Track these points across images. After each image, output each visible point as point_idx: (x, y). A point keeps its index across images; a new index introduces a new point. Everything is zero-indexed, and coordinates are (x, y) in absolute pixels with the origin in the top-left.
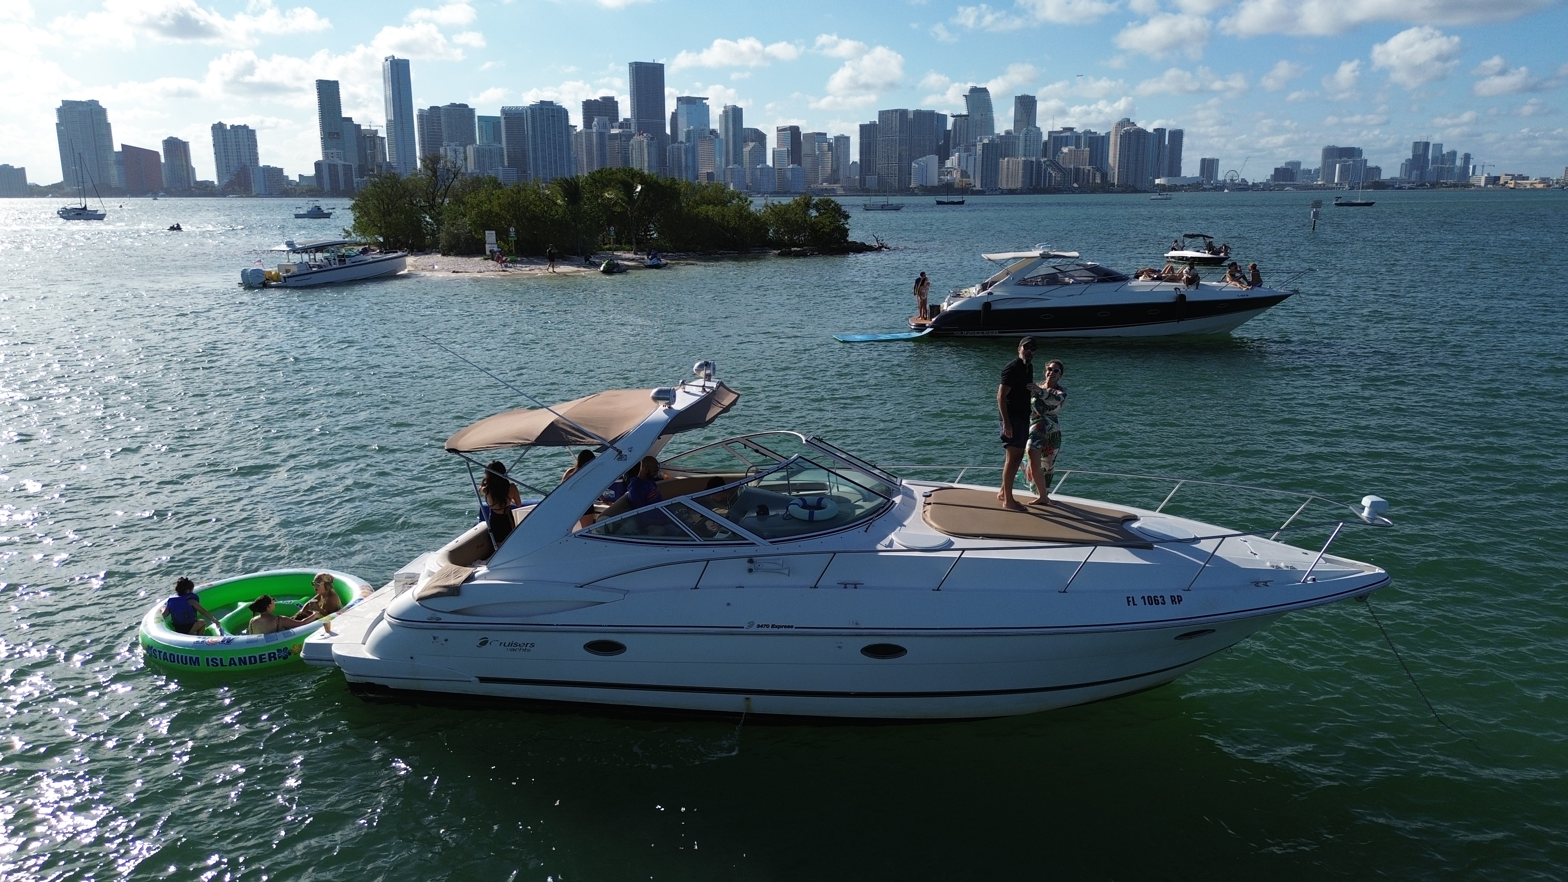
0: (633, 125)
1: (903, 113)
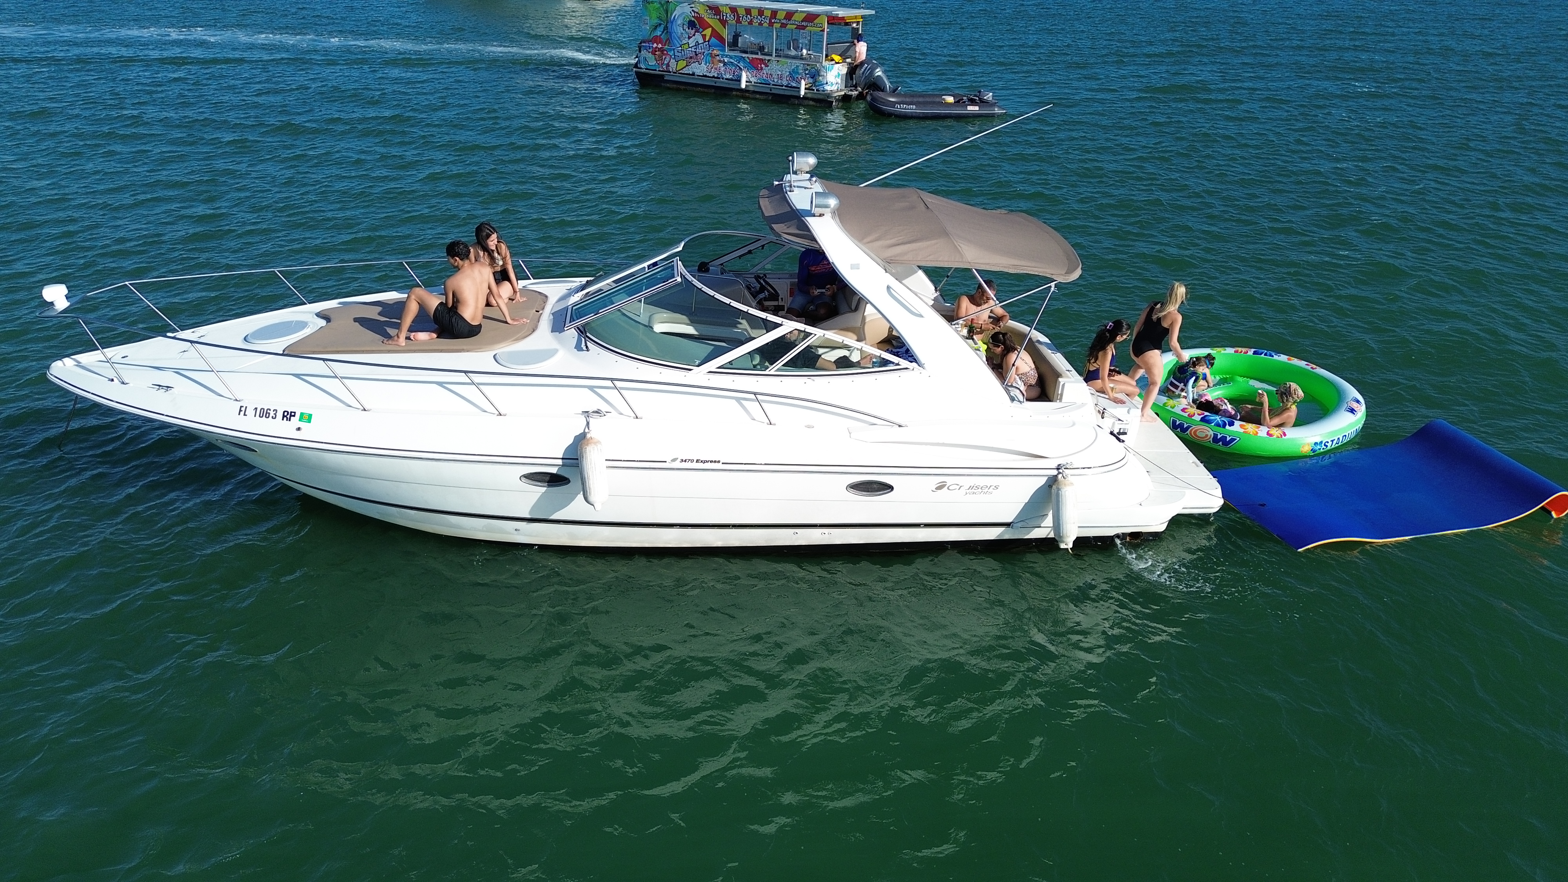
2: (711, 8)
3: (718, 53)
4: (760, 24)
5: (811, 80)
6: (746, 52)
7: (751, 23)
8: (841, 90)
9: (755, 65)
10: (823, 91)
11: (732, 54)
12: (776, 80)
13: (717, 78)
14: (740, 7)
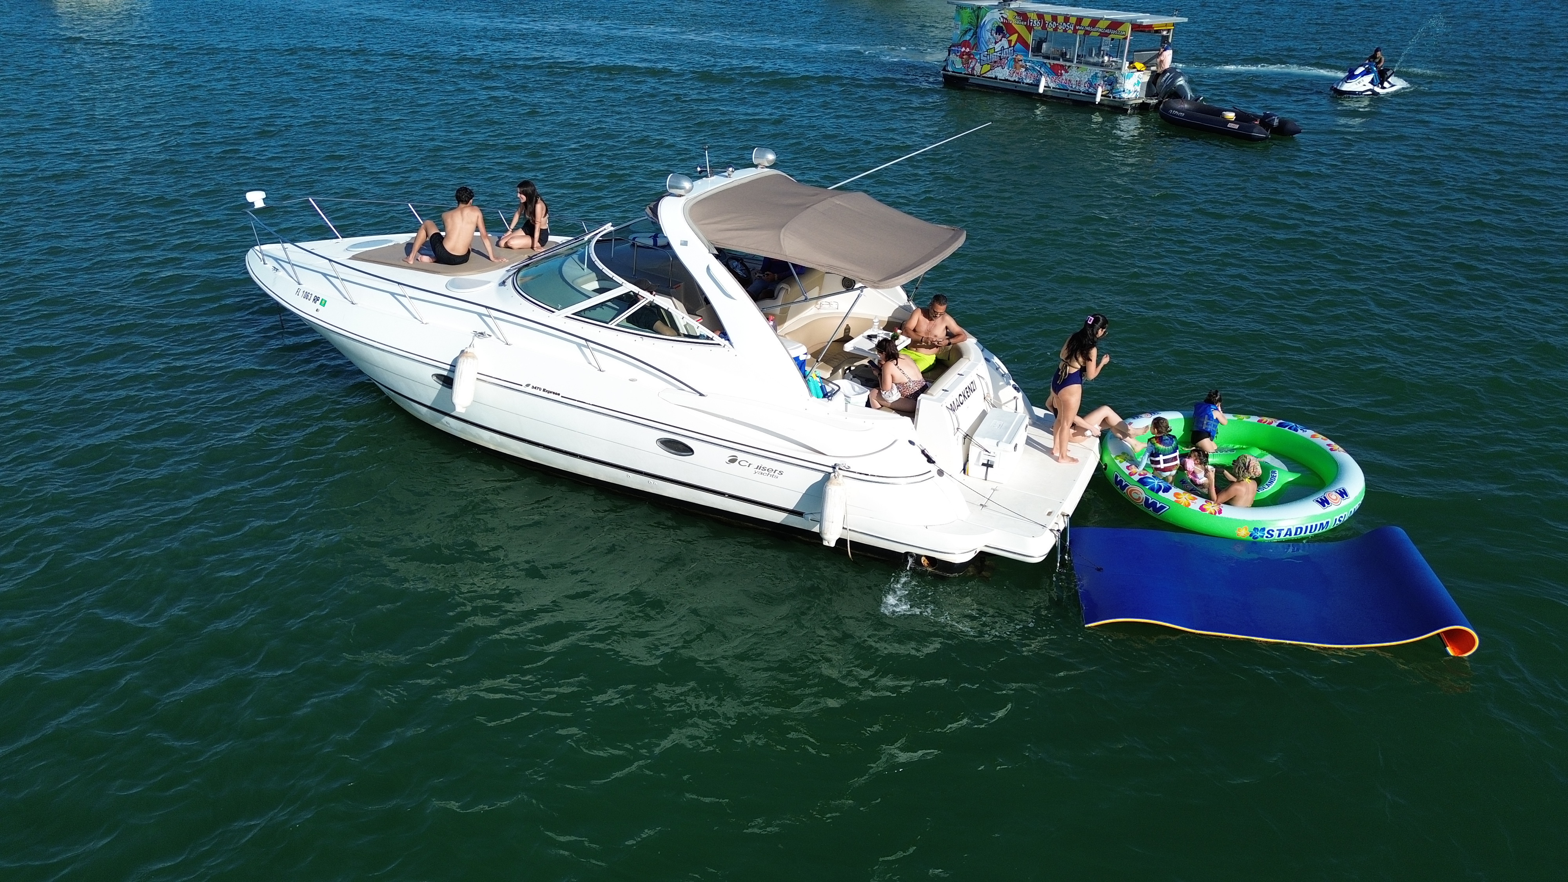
2: (1019, 14)
3: (1021, 58)
4: (1065, 31)
5: (1109, 87)
6: (1048, 58)
7: (1056, 29)
8: (1140, 98)
9: (1055, 71)
10: (1120, 98)
11: (1035, 59)
12: (1074, 87)
13: (1018, 82)
14: (1048, 13)
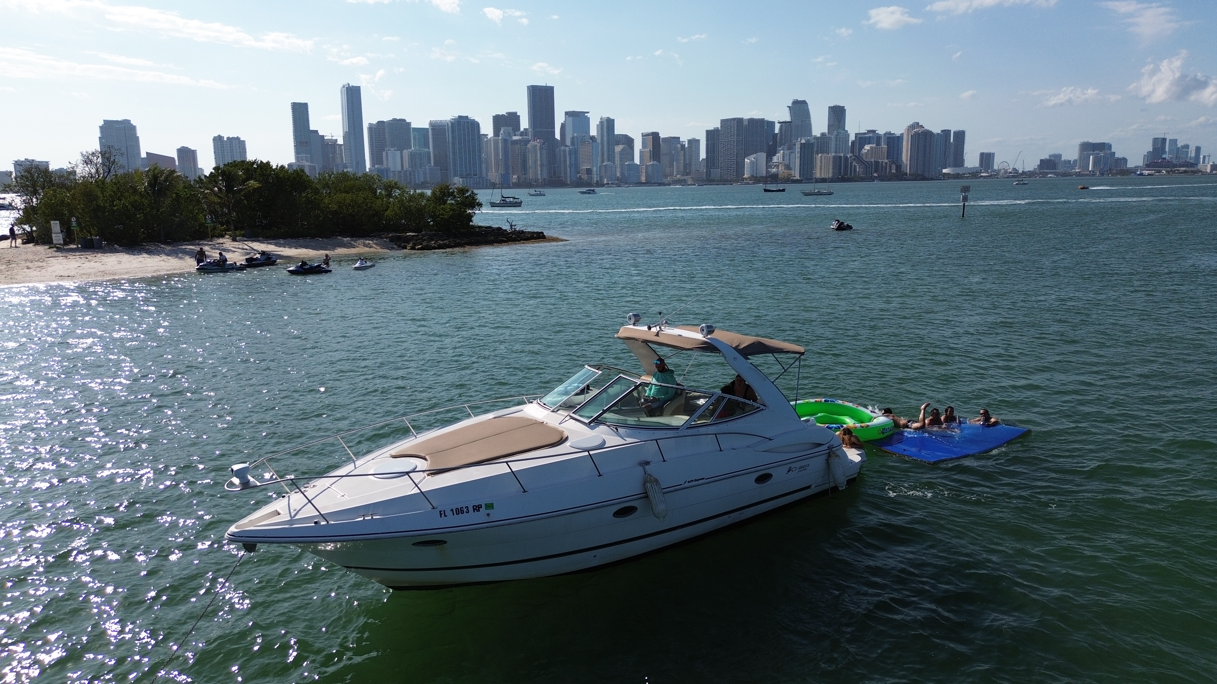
0: (530, 134)
1: (740, 121)
